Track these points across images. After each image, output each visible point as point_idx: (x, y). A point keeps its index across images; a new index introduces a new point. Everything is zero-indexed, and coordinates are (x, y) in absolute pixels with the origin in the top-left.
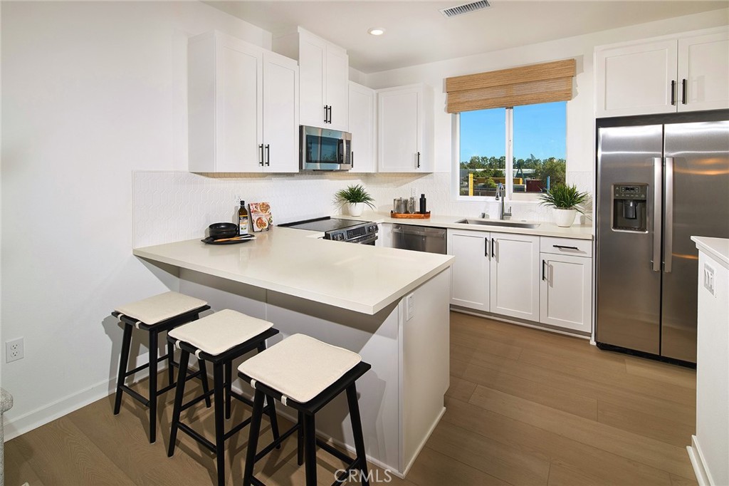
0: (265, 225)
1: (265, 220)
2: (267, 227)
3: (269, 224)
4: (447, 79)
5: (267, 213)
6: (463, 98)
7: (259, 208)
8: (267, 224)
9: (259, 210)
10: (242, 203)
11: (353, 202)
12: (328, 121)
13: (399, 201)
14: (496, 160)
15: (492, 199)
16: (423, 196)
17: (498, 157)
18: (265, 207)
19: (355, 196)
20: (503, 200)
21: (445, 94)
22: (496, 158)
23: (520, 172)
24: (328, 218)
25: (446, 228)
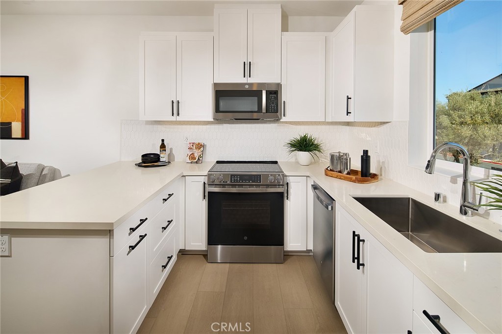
0: (195, 159)
1: (196, 155)
2: (196, 161)
3: (199, 159)
5: (199, 151)
7: (194, 147)
8: (197, 159)
9: (194, 148)
16: (366, 152)
18: (200, 146)
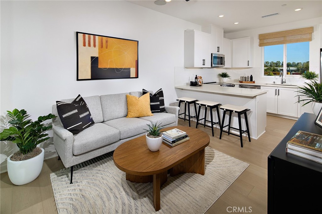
1: (201, 81)
4: (259, 35)
6: (265, 41)
7: (199, 78)
10: (196, 75)
11: (224, 77)
12: (218, 51)
13: (243, 77)
14: (274, 63)
15: (277, 77)
16: (251, 75)
17: (275, 62)
18: (201, 78)
19: (224, 75)
20: (282, 77)
21: (259, 40)
22: (274, 62)
23: (288, 69)
24: (216, 82)
25: (260, 86)
